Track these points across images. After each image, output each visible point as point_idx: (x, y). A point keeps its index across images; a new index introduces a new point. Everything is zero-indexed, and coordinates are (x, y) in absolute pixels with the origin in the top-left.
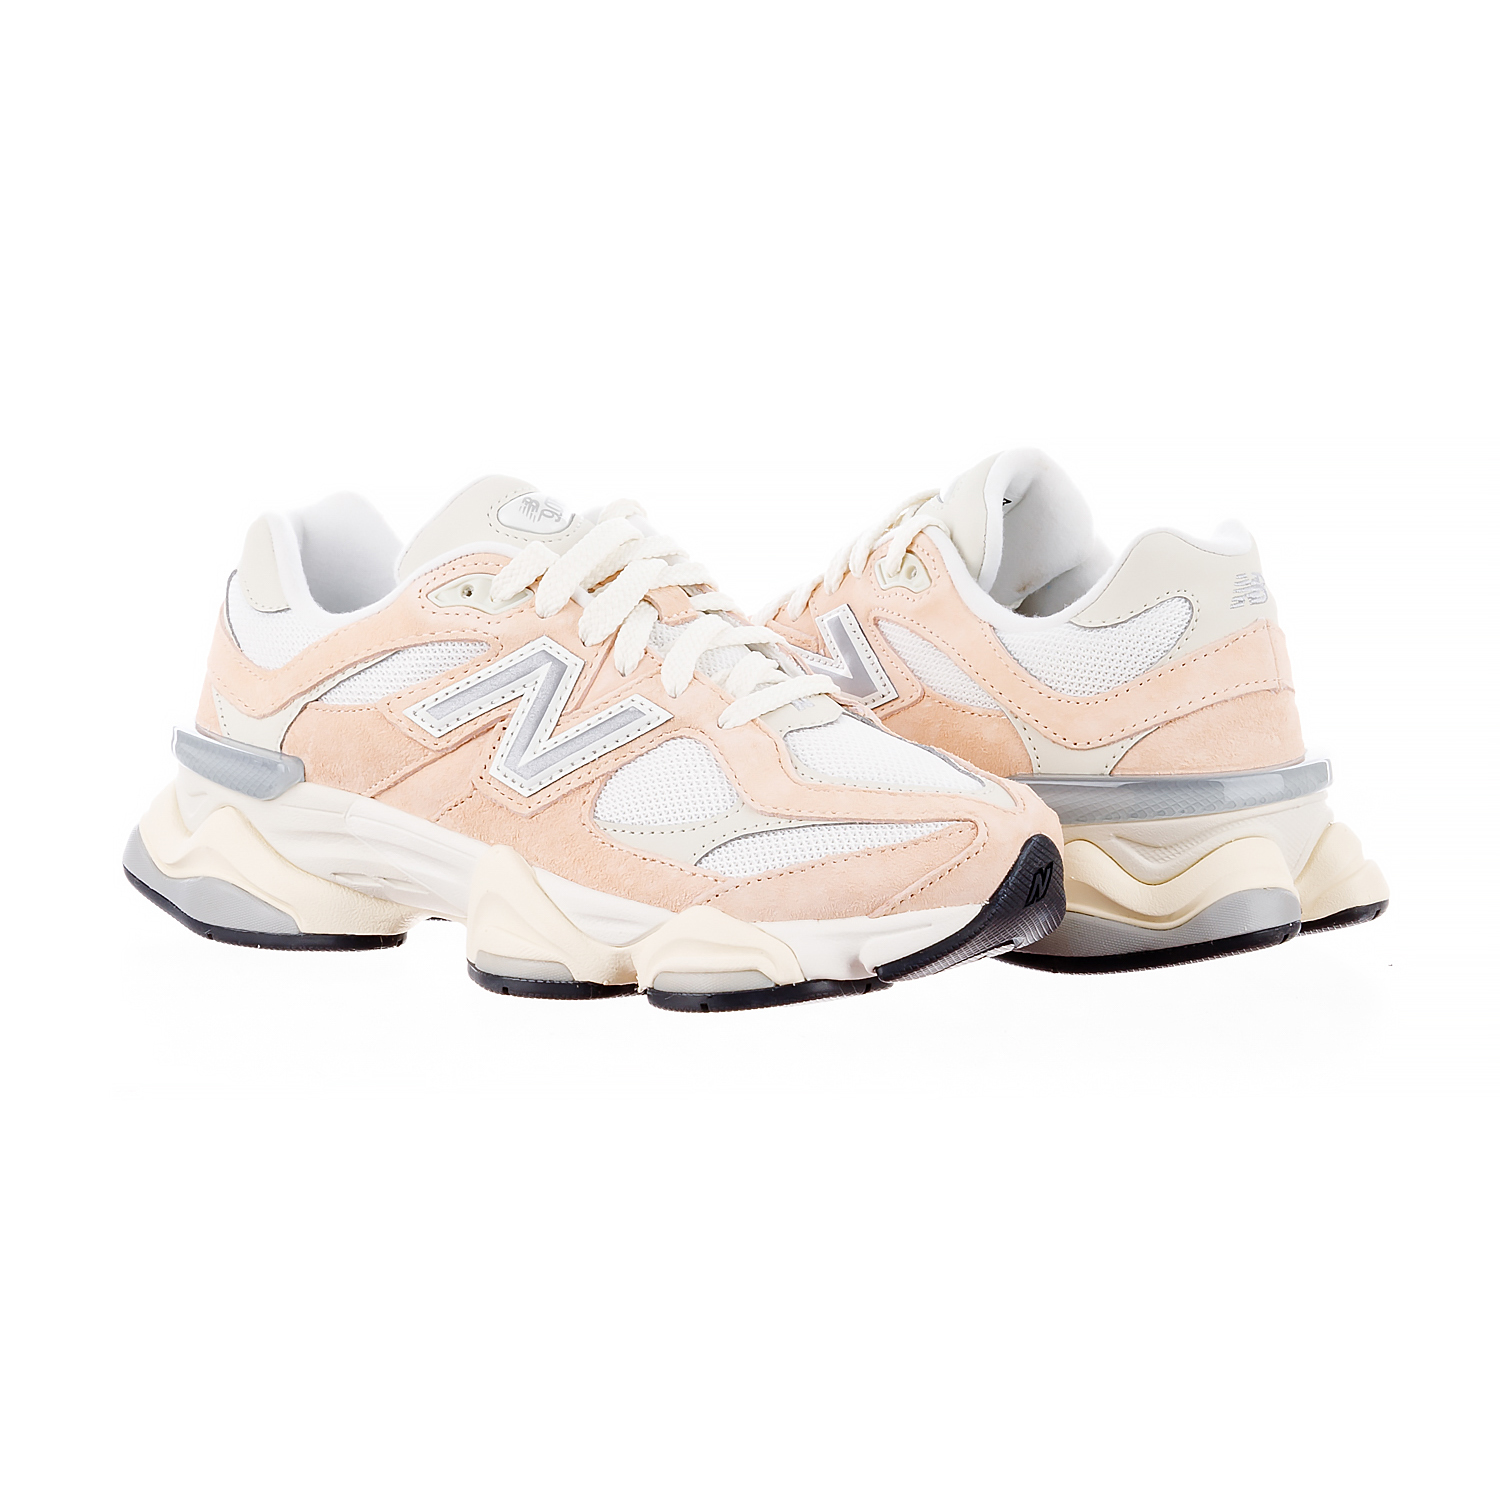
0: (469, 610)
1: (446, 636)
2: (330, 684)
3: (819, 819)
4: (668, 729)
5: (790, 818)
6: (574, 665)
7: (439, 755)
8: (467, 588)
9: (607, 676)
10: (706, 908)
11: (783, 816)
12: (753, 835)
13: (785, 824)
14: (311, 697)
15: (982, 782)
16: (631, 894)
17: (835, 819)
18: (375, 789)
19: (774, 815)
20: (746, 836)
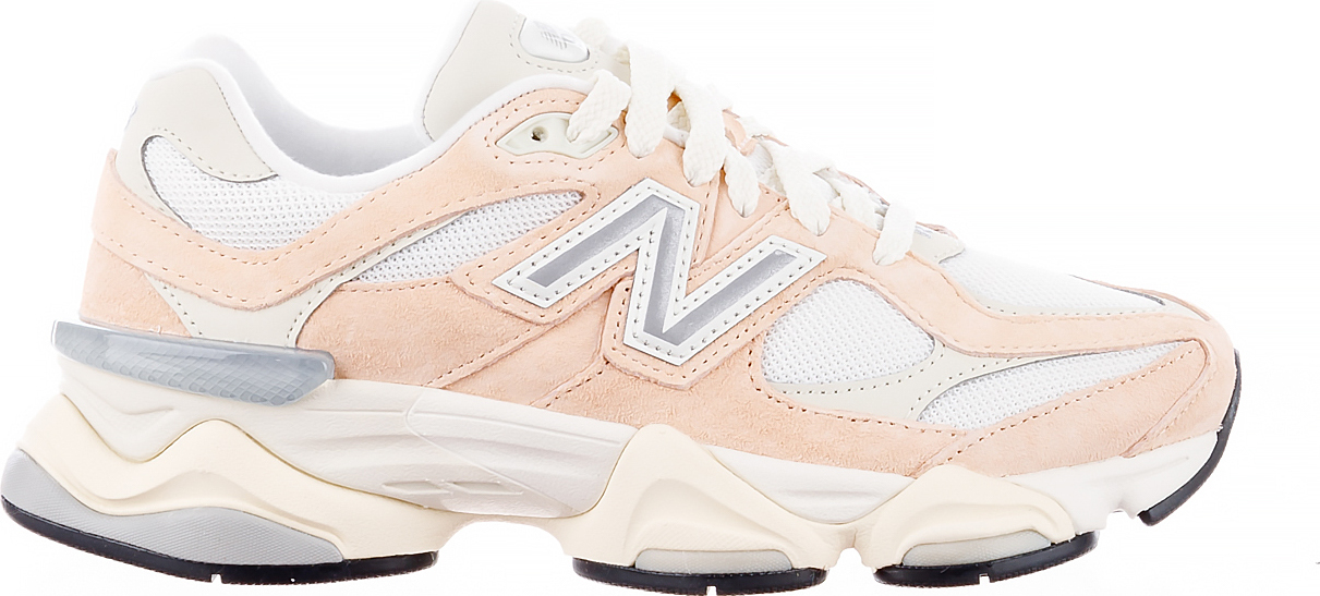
0: (552, 157)
1: (535, 189)
2: (374, 260)
3: (1042, 354)
4: (827, 273)
5: (1010, 357)
6: (691, 209)
7: (548, 327)
8: (541, 131)
9: (729, 221)
10: (949, 468)
11: (1002, 355)
12: (973, 380)
13: (1004, 364)
14: (347, 276)
15: (1161, 302)
16: (850, 461)
17: (1060, 352)
18: (447, 379)
19: (990, 355)
20: (965, 382)
